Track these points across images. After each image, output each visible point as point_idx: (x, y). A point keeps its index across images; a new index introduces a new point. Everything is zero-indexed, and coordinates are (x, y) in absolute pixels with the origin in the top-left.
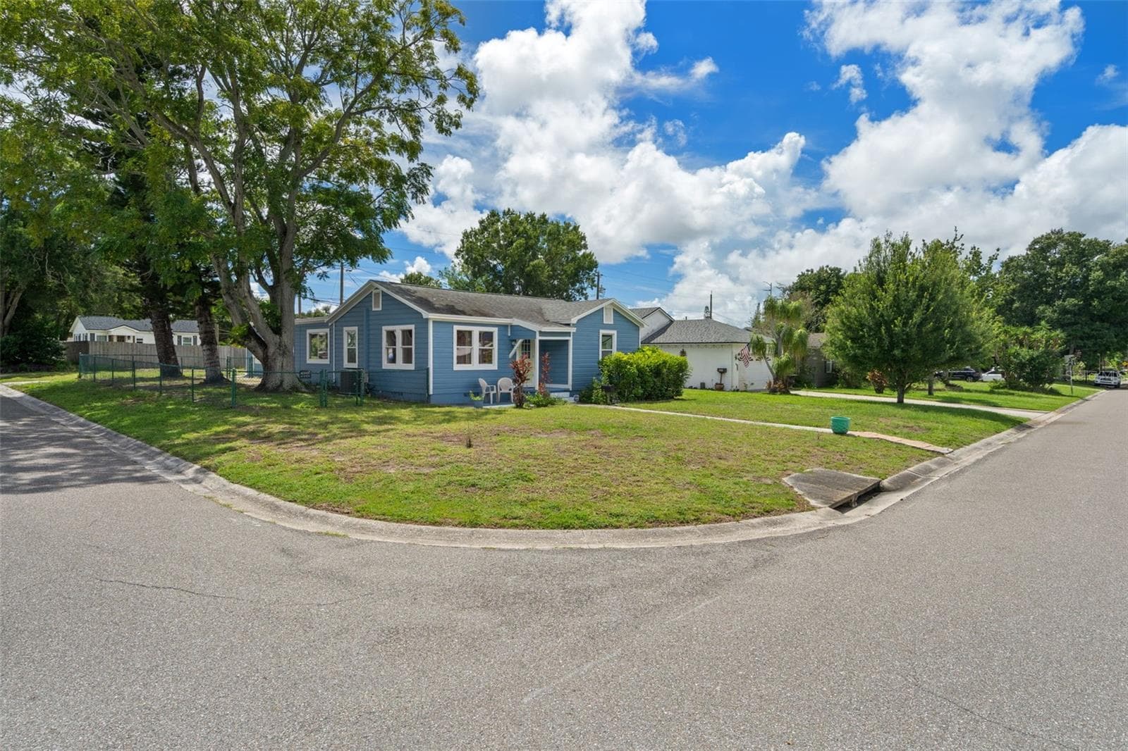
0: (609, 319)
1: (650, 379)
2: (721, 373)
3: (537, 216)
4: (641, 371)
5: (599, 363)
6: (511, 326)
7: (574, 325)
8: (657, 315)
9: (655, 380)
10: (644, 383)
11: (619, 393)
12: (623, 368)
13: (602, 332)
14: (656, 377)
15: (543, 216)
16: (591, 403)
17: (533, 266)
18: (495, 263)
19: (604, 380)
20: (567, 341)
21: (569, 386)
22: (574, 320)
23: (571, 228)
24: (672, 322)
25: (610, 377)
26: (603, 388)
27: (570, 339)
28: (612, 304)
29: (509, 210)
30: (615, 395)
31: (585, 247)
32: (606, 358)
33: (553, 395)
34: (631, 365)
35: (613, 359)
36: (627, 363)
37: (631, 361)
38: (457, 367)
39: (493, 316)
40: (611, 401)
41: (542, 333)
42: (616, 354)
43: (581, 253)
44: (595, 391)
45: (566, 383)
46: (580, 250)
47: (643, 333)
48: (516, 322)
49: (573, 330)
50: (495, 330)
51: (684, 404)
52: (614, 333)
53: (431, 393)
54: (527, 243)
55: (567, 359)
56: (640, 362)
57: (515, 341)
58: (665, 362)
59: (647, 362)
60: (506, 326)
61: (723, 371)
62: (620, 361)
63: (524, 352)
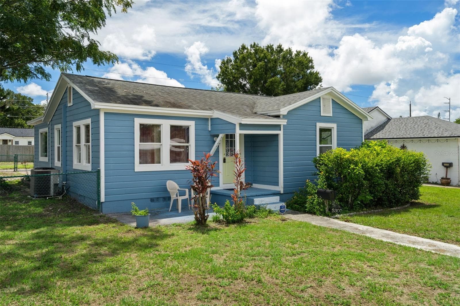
0: (327, 110)
1: (380, 181)
2: (447, 167)
3: (275, 47)
4: (369, 172)
5: (316, 161)
6: (211, 119)
7: (284, 117)
8: (375, 114)
9: (386, 182)
10: (373, 187)
11: (341, 200)
12: (345, 168)
13: (320, 125)
14: (387, 179)
15: (280, 46)
16: (305, 212)
17: (271, 82)
18: (245, 83)
19: (321, 182)
20: (277, 135)
21: (280, 188)
22: (284, 111)
23: (301, 55)
24: (389, 119)
25: (328, 178)
26: (320, 193)
27: (281, 133)
28: (330, 94)
29: (255, 44)
30: (336, 202)
31: (312, 67)
32: (324, 155)
33: (257, 201)
34: (356, 164)
35: (332, 157)
36: (350, 161)
37: (356, 159)
38: (139, 168)
39: (189, 107)
40: (330, 210)
41: (243, 126)
42: (336, 150)
43: (309, 71)
44: (309, 197)
45: (277, 184)
46: (308, 69)
47: (367, 126)
48: (216, 114)
49: (282, 122)
50: (192, 124)
51: (430, 215)
52: (333, 126)
53: (103, 199)
54: (266, 66)
55: (277, 156)
56: (366, 159)
57: (217, 136)
58: (398, 160)
59: (377, 160)
60: (206, 119)
61: (448, 166)
62: (341, 159)
63: (229, 148)
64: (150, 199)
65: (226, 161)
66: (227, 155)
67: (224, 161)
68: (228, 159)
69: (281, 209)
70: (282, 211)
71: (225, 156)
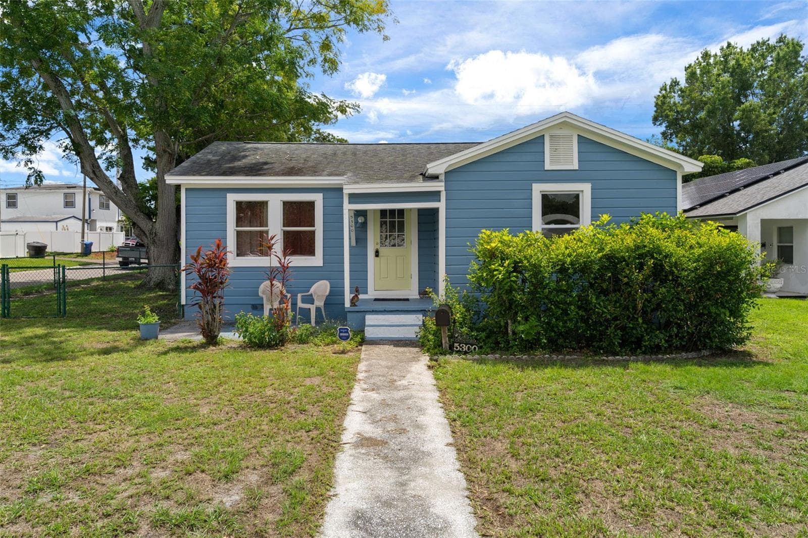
0: (563, 158)
7: (447, 178)
13: (542, 188)
27: (441, 205)
38: (236, 261)
50: (318, 199)
52: (582, 188)
63: (388, 234)
64: (250, 306)
65: (381, 254)
66: (382, 244)
67: (377, 254)
68: (383, 251)
69: (341, 334)
70: (343, 336)
71: (378, 247)
